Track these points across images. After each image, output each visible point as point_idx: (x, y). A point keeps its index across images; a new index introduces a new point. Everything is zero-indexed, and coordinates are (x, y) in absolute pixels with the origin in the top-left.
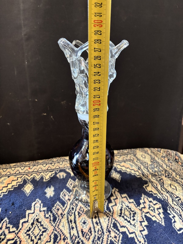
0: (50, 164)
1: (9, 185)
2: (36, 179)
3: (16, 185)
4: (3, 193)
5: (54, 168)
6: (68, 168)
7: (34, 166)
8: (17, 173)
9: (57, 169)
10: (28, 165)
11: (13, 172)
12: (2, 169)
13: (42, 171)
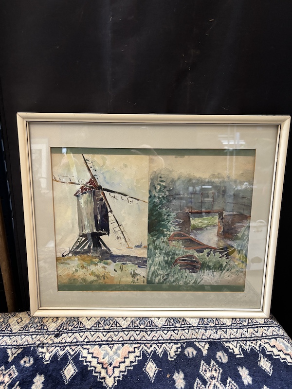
0: (172, 330)
1: (126, 359)
2: (158, 354)
3: (135, 362)
4: (122, 372)
5: (178, 337)
6: (196, 340)
7: (151, 331)
8: (131, 339)
9: (183, 339)
10: (144, 330)
11: (126, 337)
12: (113, 331)
13: (164, 342)
